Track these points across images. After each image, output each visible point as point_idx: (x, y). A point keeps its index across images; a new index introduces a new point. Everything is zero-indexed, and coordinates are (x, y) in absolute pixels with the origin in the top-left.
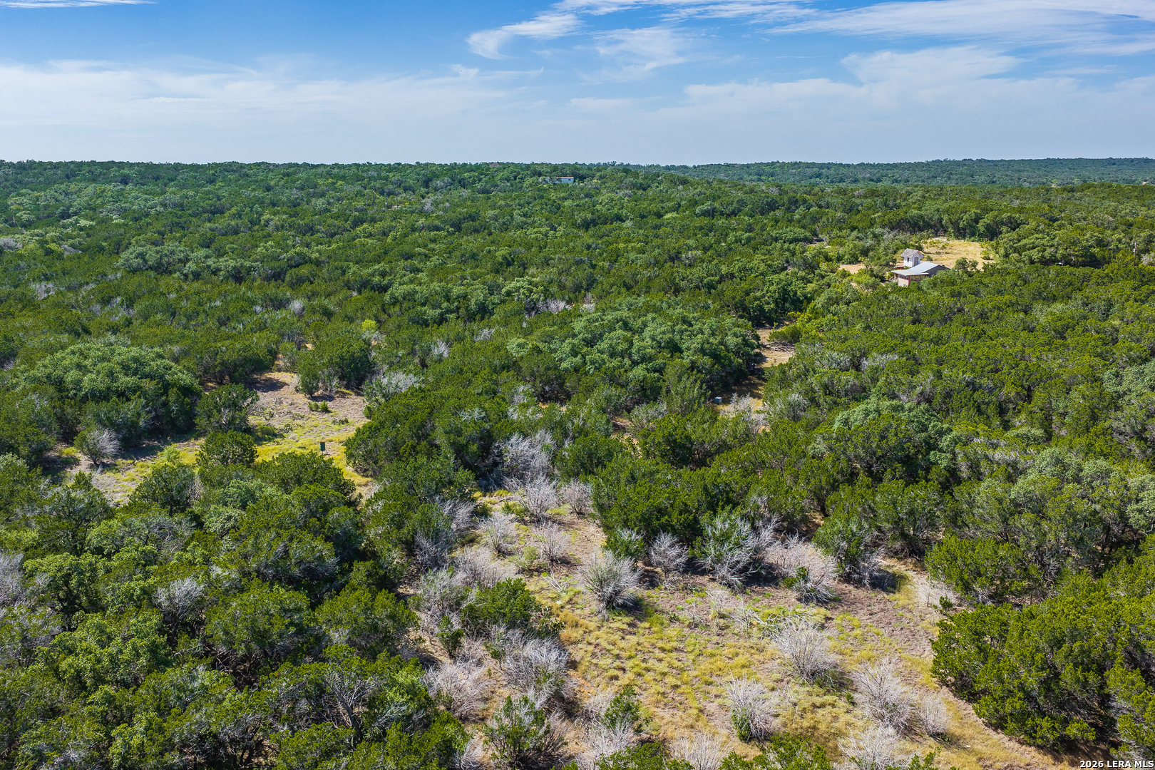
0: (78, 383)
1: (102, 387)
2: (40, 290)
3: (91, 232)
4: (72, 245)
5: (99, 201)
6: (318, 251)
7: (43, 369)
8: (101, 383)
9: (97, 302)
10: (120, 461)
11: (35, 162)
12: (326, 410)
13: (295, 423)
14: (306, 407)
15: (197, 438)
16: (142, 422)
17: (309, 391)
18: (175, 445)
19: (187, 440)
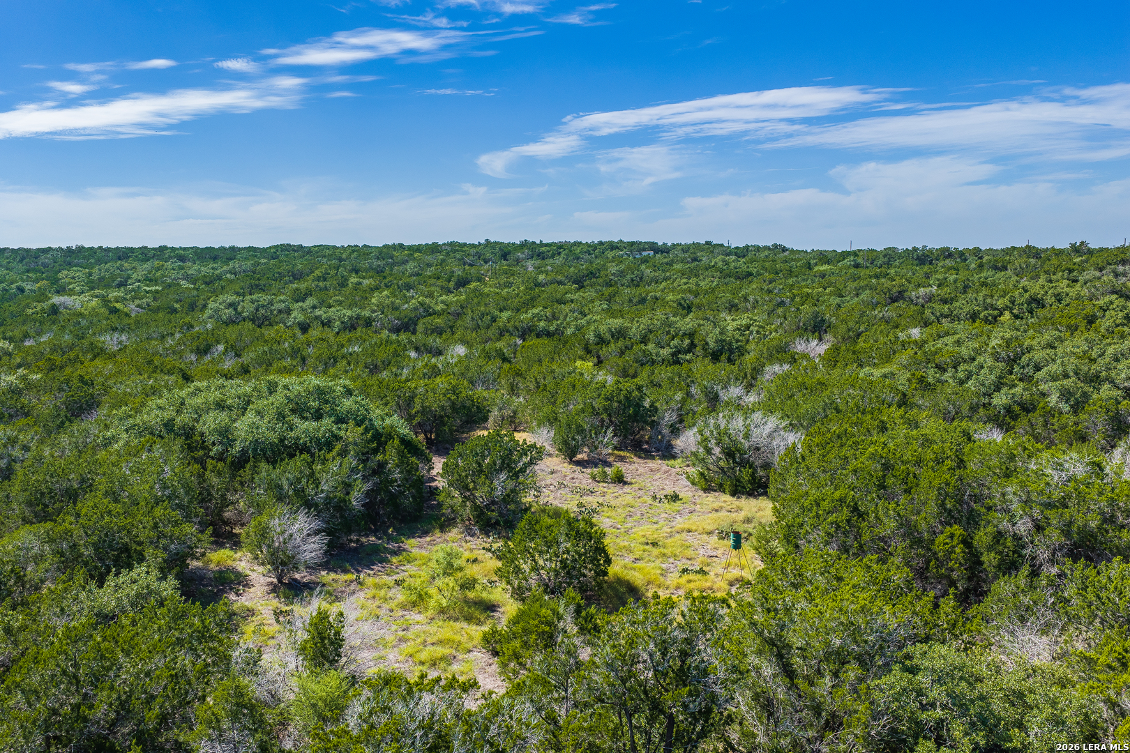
0: (225, 434)
1: (273, 437)
2: (110, 341)
3: (158, 295)
4: (138, 306)
5: (158, 274)
6: (443, 302)
7: (159, 412)
8: (268, 432)
9: (192, 352)
10: (326, 576)
11: (83, 248)
12: (620, 480)
13: (591, 501)
14: (583, 478)
15: (443, 528)
16: (356, 500)
17: (569, 452)
18: (411, 543)
19: (426, 533)
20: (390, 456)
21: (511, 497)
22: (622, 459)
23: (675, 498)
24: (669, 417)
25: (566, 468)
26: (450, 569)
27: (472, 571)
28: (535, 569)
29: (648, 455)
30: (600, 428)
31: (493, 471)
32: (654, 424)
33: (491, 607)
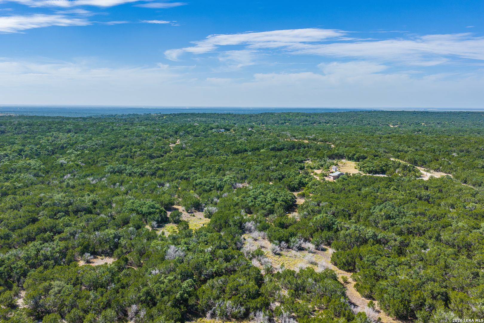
1: (148, 211)
4: (81, 162)
12: (194, 216)
13: (189, 219)
14: (189, 215)
15: (170, 223)
16: (160, 219)
17: (187, 211)
18: (166, 225)
19: (167, 224)
20: (162, 214)
21: (179, 219)
22: (195, 212)
23: (201, 219)
24: (204, 205)
25: (187, 213)
26: (172, 228)
27: (174, 228)
28: (181, 228)
29: (200, 211)
30: (192, 207)
31: (176, 216)
32: (201, 206)
33: (176, 232)
